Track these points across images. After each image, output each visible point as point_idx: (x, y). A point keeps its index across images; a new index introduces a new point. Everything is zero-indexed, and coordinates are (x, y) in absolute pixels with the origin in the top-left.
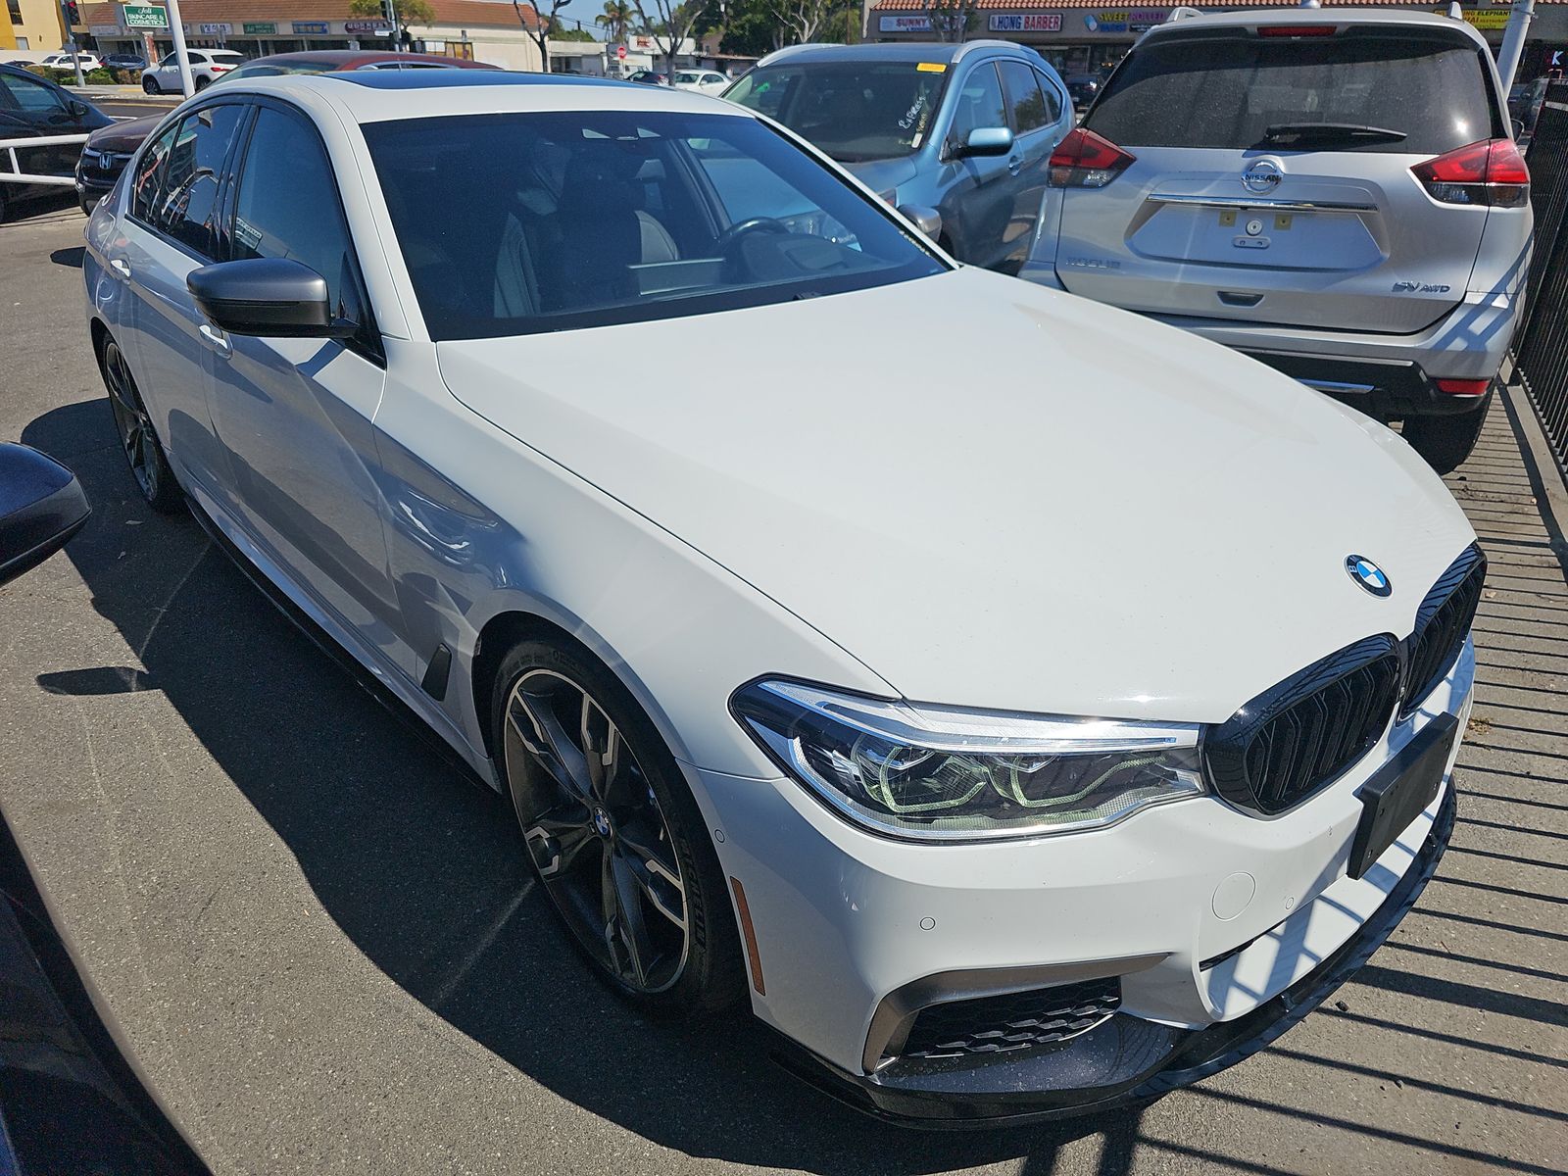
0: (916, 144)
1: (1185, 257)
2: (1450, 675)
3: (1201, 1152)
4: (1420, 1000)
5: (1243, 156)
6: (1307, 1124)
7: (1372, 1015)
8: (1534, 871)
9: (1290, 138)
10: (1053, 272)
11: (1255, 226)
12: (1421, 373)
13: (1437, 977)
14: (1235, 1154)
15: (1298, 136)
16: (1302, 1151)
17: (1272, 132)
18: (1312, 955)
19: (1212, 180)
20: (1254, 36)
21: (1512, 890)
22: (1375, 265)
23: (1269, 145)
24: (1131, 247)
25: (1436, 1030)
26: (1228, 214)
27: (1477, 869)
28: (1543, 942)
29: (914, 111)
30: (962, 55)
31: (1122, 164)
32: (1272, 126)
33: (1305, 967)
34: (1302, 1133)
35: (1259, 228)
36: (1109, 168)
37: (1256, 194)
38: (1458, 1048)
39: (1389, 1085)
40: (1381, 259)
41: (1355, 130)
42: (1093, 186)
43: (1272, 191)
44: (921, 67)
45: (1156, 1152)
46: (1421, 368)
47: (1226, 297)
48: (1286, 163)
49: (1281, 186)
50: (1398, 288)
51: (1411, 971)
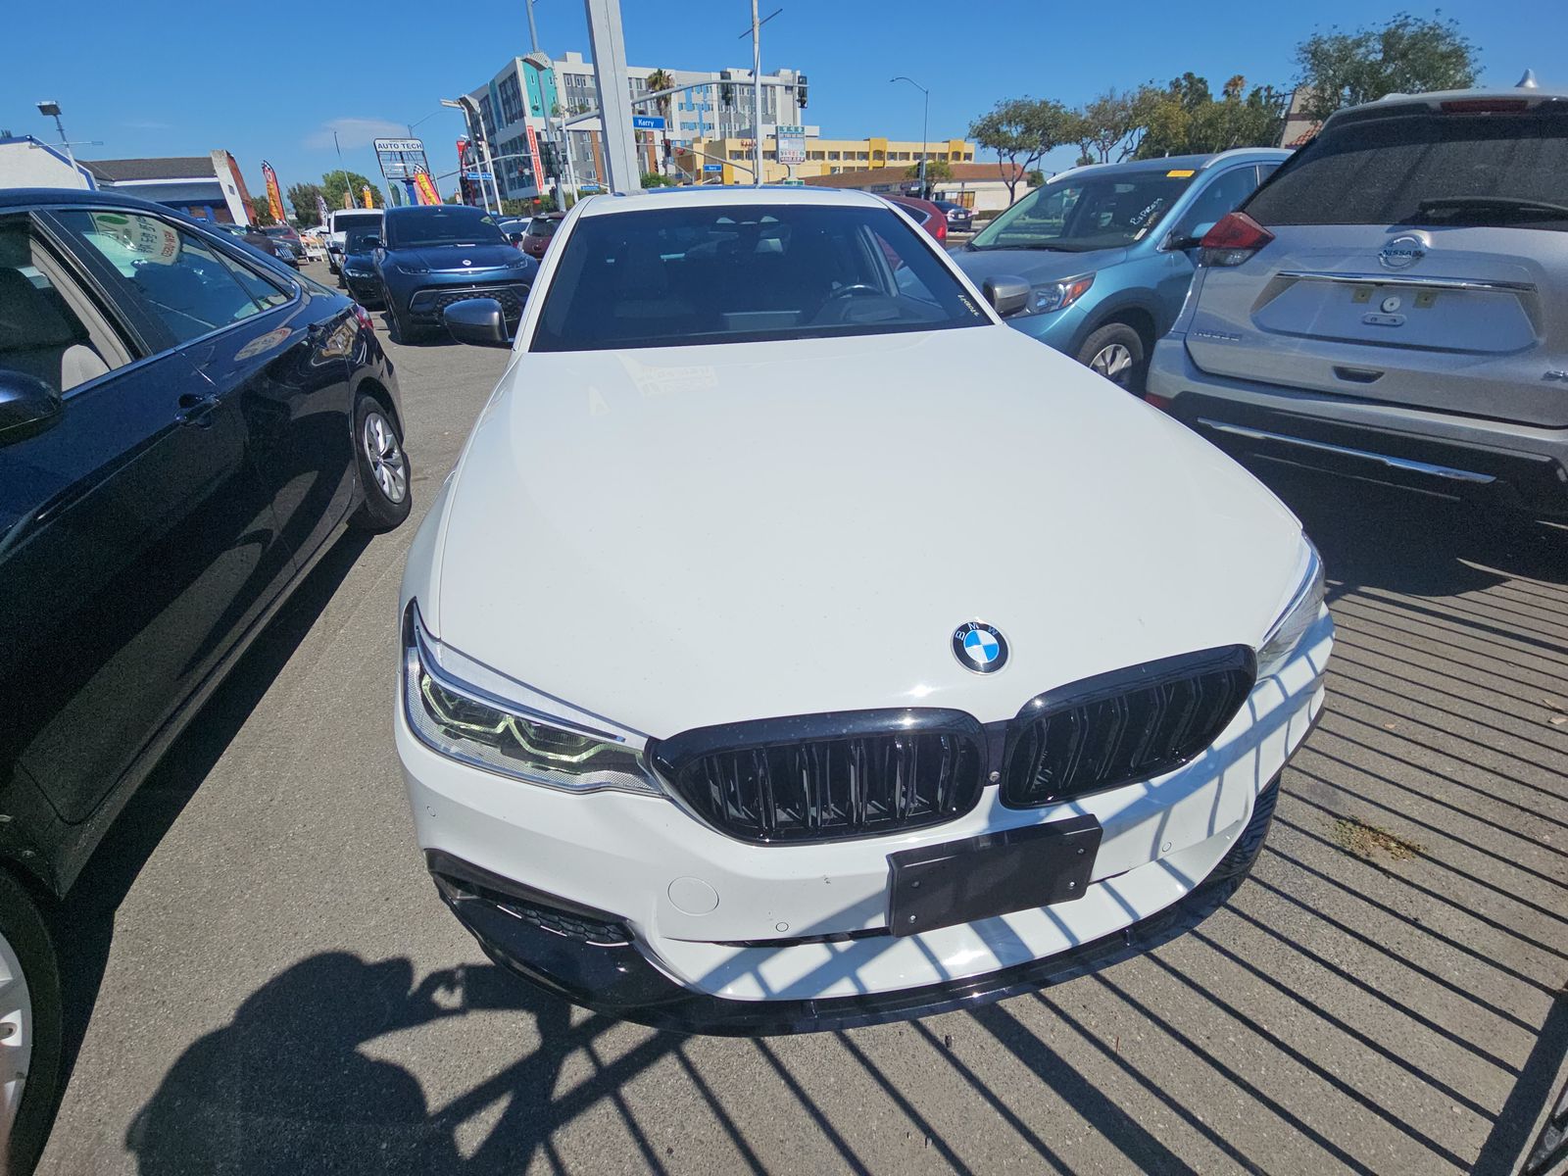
0: (1137, 237)
1: (1308, 332)
2: (1156, 781)
3: (706, 1088)
4: (1034, 1078)
5: (1388, 232)
6: (811, 1122)
7: (970, 1066)
8: (1314, 1022)
9: (1447, 213)
10: (1182, 342)
11: (1393, 303)
12: (1560, 472)
13: (1077, 1068)
14: (730, 1108)
15: (1458, 210)
16: (782, 1141)
17: (1425, 207)
18: (857, 981)
19: (1345, 256)
20: (1435, 112)
21: (1263, 1030)
22: (1527, 350)
23: (1422, 220)
24: (1255, 321)
25: (1022, 1116)
26: (1363, 291)
27: (1240, 990)
28: (1243, 1099)
29: (1148, 210)
30: (1212, 163)
31: (1260, 243)
32: (1425, 200)
33: (844, 989)
34: (798, 1126)
35: (1397, 305)
36: (1248, 248)
37: (1392, 271)
38: (1026, 1147)
39: (917, 1135)
40: (1534, 345)
41: (1522, 205)
42: (1236, 265)
43: (1413, 265)
44: (1170, 175)
45: (678, 1066)
46: (1560, 466)
47: (1342, 373)
48: (1433, 239)
49: (1423, 261)
50: (1550, 377)
51: (1054, 1047)
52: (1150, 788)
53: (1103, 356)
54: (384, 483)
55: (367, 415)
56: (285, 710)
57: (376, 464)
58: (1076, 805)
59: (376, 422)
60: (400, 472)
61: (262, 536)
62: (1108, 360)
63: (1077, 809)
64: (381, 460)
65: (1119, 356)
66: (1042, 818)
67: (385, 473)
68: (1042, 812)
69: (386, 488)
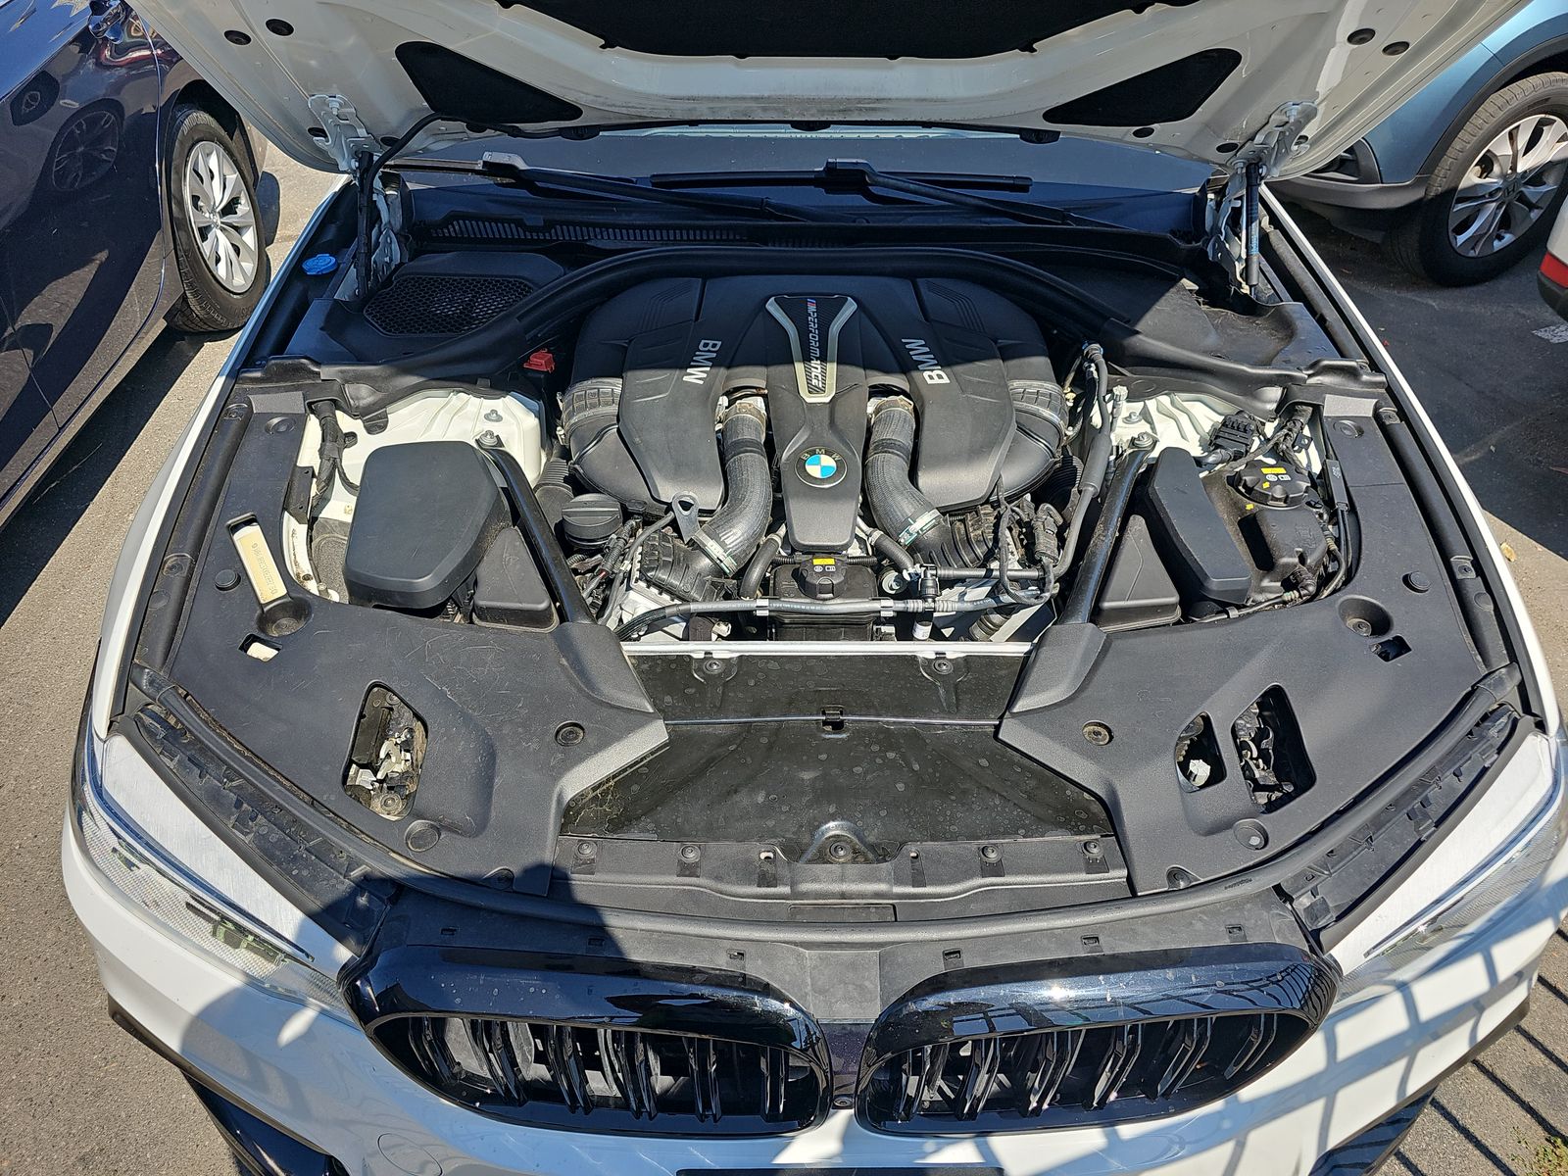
52: (1114, 1142)
53: (1512, 137)
54: (218, 260)
55: (193, 145)
56: (37, 641)
57: (204, 232)
58: (986, 1143)
59: (209, 155)
60: (249, 238)
61: (35, 335)
62: (1522, 141)
63: (986, 1152)
64: (217, 219)
65: (1548, 134)
66: (926, 1155)
67: (219, 243)
68: (930, 1144)
69: (221, 271)
